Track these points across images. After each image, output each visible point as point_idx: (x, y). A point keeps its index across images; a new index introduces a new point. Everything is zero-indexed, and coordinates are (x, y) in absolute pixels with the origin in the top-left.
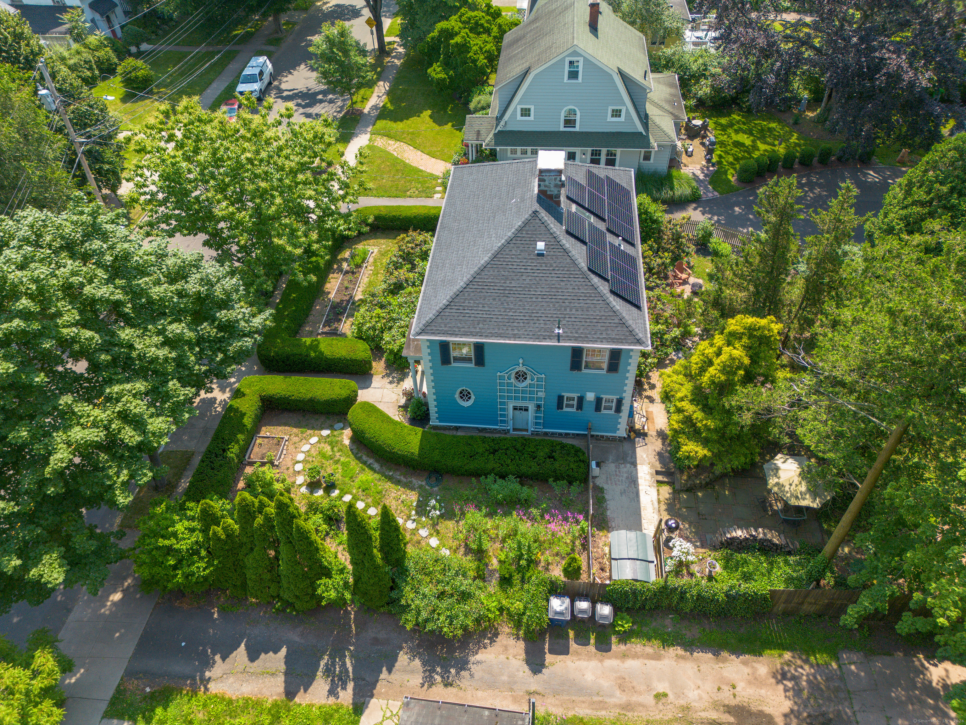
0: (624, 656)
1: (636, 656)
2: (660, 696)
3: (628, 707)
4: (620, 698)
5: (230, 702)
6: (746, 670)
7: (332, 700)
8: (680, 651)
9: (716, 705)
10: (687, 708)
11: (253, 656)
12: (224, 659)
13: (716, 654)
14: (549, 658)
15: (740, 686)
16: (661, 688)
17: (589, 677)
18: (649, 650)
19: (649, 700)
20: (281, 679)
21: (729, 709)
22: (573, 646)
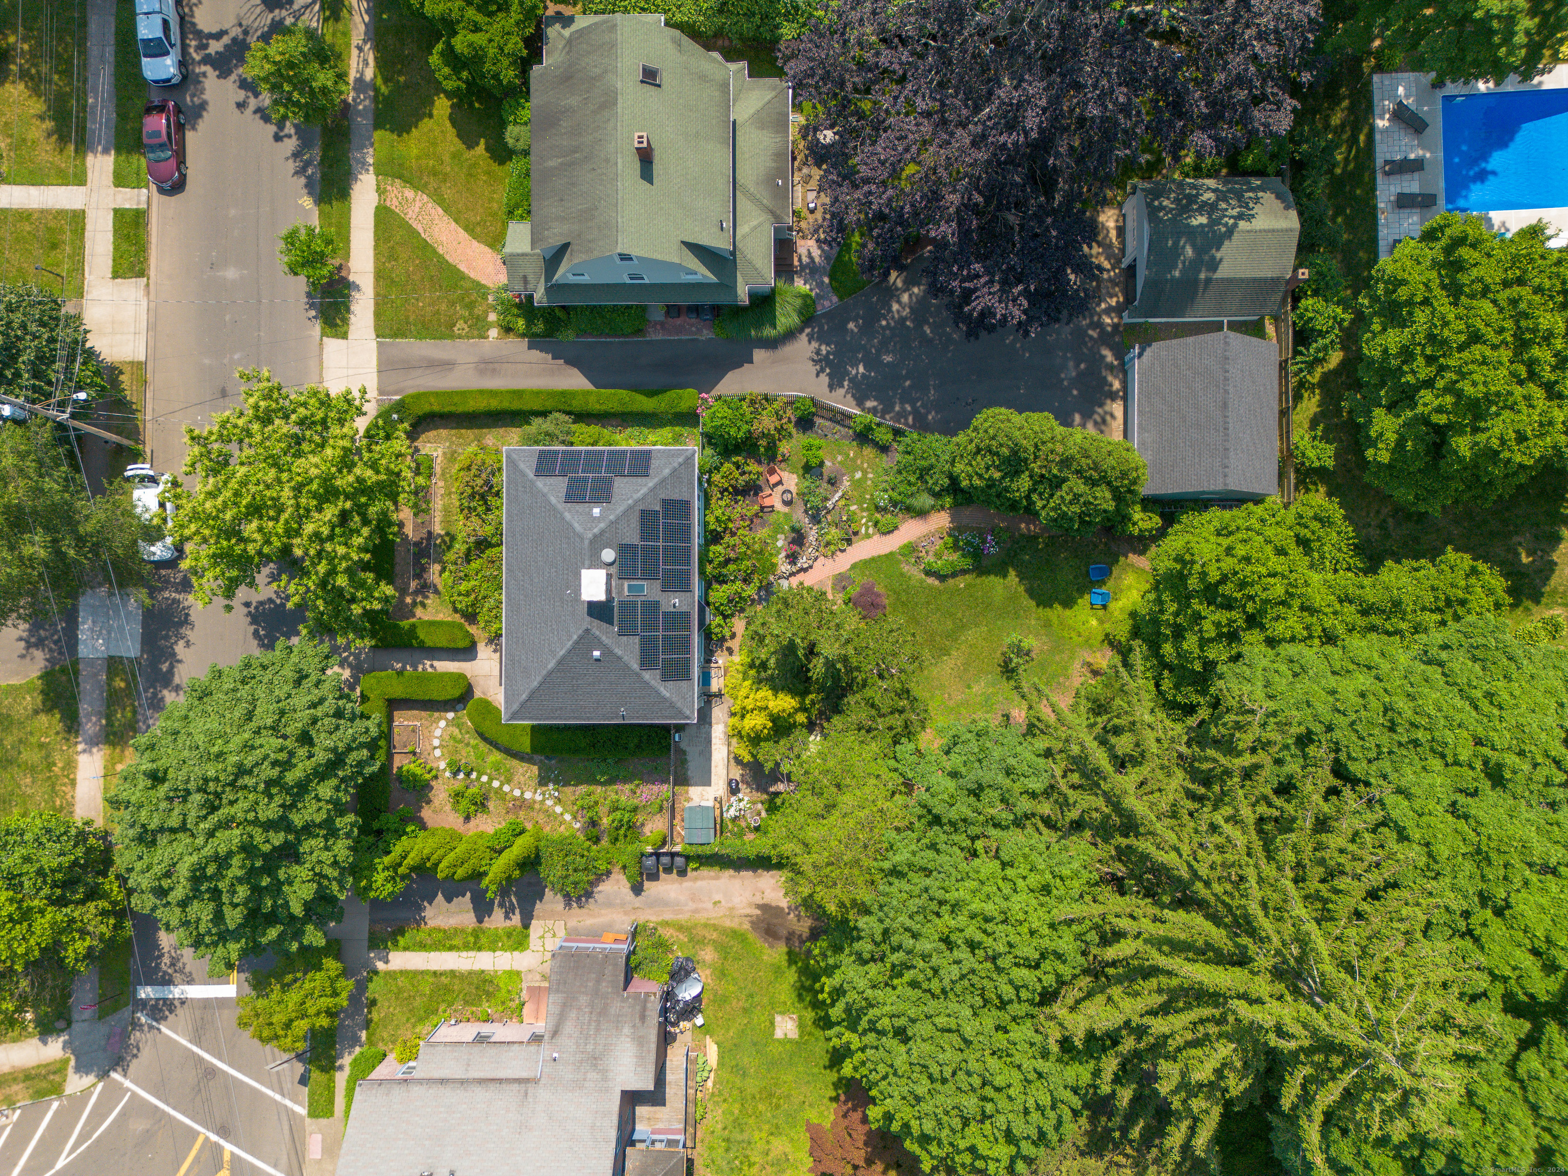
0: (696, 879)
1: (703, 879)
2: (715, 903)
3: (696, 911)
4: (692, 906)
5: (445, 931)
6: (773, 881)
7: (508, 923)
8: (731, 872)
9: (750, 905)
10: (732, 909)
11: (449, 900)
12: (430, 903)
13: (755, 871)
14: (647, 884)
15: (767, 892)
16: (717, 897)
17: (673, 895)
18: (712, 874)
19: (710, 905)
20: (472, 915)
21: (759, 907)
22: (662, 875)
